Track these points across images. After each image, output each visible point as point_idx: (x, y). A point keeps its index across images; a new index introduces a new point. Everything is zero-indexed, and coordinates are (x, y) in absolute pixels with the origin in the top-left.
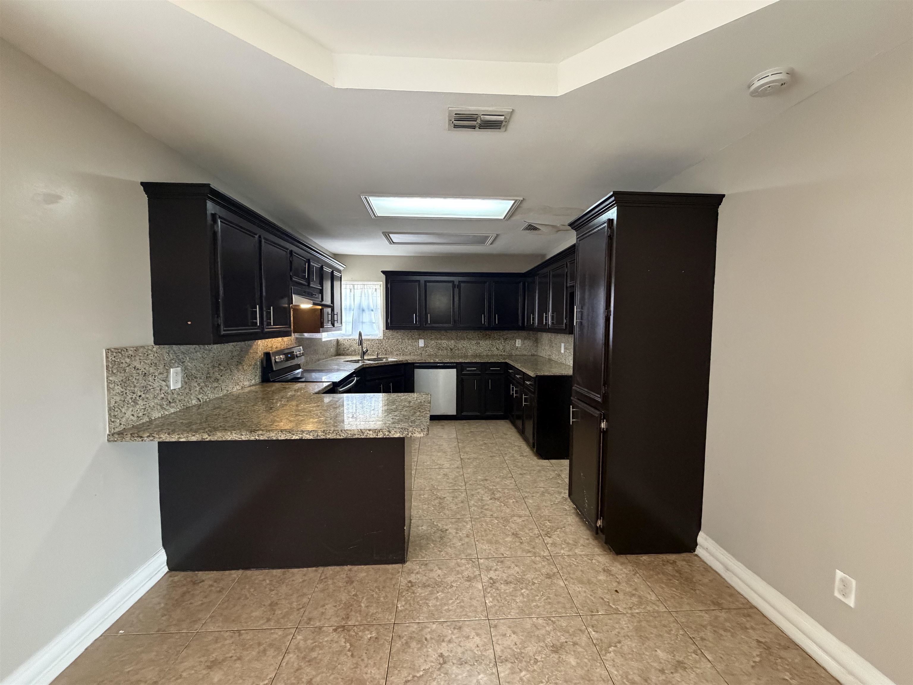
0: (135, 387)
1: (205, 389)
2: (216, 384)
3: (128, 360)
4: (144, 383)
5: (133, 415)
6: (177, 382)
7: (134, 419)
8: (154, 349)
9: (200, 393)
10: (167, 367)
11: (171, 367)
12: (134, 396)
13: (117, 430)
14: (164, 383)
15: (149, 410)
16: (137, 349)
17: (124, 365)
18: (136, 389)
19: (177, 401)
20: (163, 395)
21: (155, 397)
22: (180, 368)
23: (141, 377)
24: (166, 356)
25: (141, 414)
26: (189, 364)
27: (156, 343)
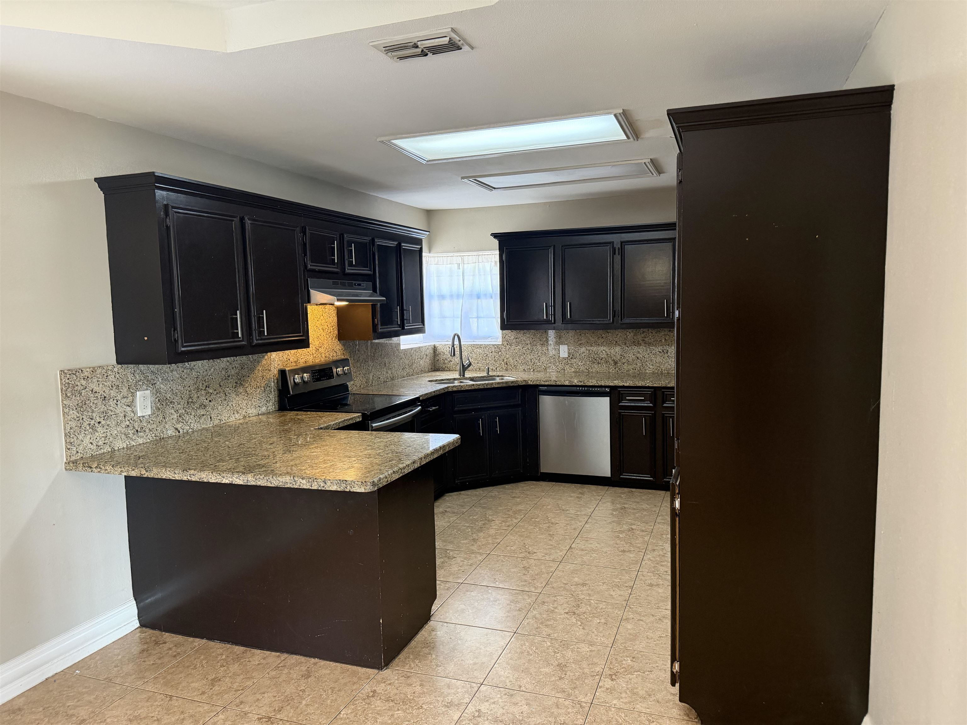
0: (93, 412)
1: (187, 417)
2: (202, 412)
3: (83, 382)
4: (103, 408)
5: (91, 443)
6: (145, 407)
7: (94, 447)
8: (116, 370)
9: (178, 422)
10: (132, 390)
11: (137, 390)
12: (92, 422)
13: (73, 458)
14: (129, 409)
15: (111, 439)
16: (94, 370)
17: (79, 388)
18: (94, 415)
19: (147, 431)
20: (128, 423)
21: (117, 424)
22: (149, 391)
23: (100, 402)
24: (130, 377)
25: (101, 443)
26: (162, 386)
27: (118, 363)
